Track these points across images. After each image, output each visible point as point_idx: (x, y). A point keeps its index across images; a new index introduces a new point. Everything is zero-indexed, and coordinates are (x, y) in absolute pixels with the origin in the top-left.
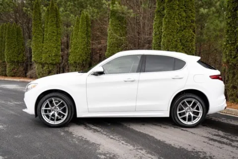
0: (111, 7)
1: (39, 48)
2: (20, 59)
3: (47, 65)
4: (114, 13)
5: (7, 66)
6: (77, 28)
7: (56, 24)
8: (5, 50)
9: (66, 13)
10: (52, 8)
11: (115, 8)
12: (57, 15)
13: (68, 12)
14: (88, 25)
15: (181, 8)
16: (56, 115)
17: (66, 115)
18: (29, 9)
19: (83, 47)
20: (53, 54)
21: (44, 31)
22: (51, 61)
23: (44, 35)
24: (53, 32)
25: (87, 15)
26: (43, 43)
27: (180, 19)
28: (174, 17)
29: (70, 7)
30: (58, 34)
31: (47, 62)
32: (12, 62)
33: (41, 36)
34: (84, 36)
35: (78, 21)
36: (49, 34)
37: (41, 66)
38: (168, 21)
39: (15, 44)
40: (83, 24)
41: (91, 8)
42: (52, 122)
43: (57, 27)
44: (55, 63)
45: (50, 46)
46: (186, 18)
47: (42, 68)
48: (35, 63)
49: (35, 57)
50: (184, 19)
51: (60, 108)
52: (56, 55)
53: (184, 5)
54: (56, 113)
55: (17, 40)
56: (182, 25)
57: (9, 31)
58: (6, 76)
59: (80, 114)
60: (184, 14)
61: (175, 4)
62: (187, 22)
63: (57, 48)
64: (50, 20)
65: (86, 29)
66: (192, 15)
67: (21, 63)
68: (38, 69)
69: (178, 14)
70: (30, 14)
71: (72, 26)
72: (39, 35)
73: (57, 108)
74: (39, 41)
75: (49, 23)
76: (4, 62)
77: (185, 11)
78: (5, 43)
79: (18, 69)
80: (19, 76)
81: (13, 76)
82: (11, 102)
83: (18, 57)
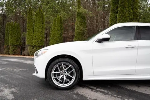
0: (77, 10)
1: (31, 37)
2: (18, 44)
3: (36, 47)
4: (79, 14)
5: (10, 48)
6: (55, 24)
7: (42, 22)
8: (9, 38)
9: (48, 15)
10: (39, 12)
11: (80, 11)
12: (42, 16)
13: (49, 15)
14: (61, 23)
15: (130, 7)
16: (65, 78)
17: (74, 78)
18: (25, 13)
19: (58, 36)
20: (40, 40)
21: (34, 26)
22: (38, 45)
23: (34, 28)
24: (40, 27)
25: (61, 16)
26: (33, 33)
27: (129, 14)
28: (126, 13)
29: (50, 12)
30: (43, 28)
31: (36, 45)
32: (14, 46)
33: (32, 29)
34: (59, 29)
35: (55, 20)
36: (38, 28)
37: (32, 47)
38: (122, 15)
39: (15, 35)
40: (58, 22)
41: (63, 12)
42: (61, 85)
43: (42, 23)
44: (40, 46)
45: (38, 35)
46: (133, 13)
47: (33, 49)
48: (28, 46)
49: (28, 42)
50: (132, 14)
51: (68, 72)
52: (41, 41)
53: (132, 5)
54: (64, 76)
55: (17, 32)
56: (131, 17)
57: (12, 26)
58: (9, 54)
59: (86, 77)
60: (132, 11)
61: (126, 4)
62: (133, 16)
63: (42, 36)
64: (38, 19)
65: (60, 25)
66: (137, 12)
67: (19, 46)
68: (30, 49)
69: (128, 11)
70: (25, 16)
71: (51, 23)
72: (31, 28)
73: (66, 72)
74: (31, 32)
75: (37, 21)
76: (8, 45)
77: (132, 9)
78: (9, 34)
79: (17, 50)
80: (17, 55)
81: (13, 54)
82: (17, 69)
83: (17, 42)
